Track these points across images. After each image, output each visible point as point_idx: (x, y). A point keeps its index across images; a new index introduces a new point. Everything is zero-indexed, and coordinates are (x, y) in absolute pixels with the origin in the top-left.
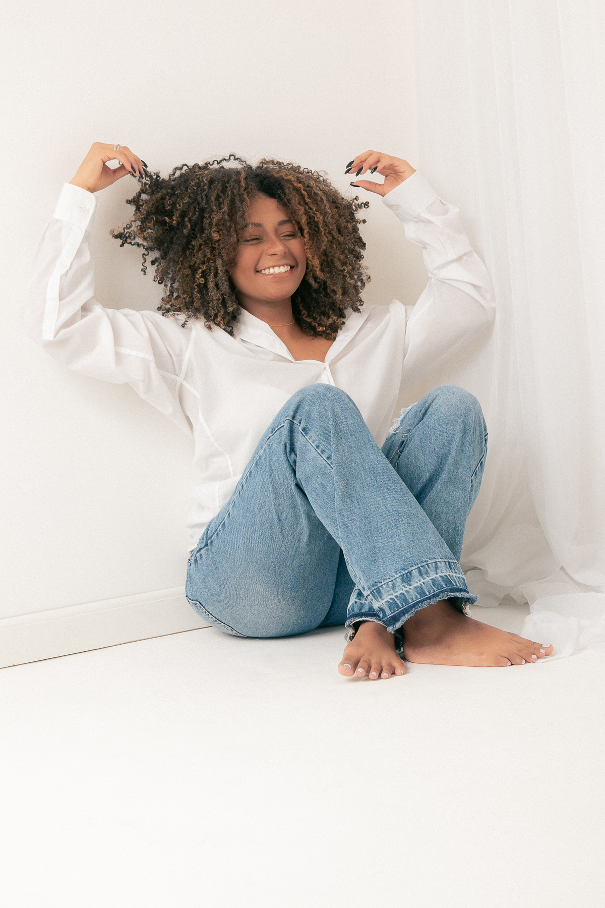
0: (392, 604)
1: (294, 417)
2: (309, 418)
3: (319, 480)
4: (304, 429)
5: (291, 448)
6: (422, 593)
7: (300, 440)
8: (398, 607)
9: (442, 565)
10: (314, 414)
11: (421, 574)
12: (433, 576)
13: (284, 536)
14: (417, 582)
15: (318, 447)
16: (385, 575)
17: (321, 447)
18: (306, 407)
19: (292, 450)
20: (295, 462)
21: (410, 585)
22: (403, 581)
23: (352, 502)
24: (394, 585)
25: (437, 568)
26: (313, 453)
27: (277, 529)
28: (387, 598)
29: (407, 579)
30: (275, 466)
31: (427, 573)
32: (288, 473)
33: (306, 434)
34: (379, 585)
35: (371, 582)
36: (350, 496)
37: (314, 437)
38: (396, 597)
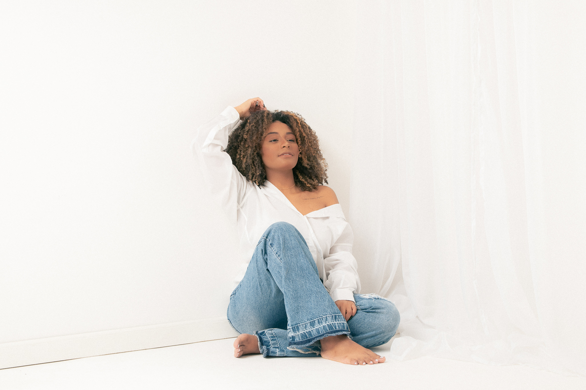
0: (304, 335)
1: (267, 238)
2: (273, 239)
3: (277, 270)
4: (271, 244)
5: (265, 252)
6: (318, 332)
7: (269, 249)
8: (307, 337)
9: (329, 319)
10: (276, 237)
11: (319, 323)
12: (324, 324)
13: (262, 294)
14: (317, 326)
15: (277, 253)
16: (302, 320)
17: (278, 253)
18: (272, 234)
19: (266, 253)
20: (267, 259)
21: (314, 327)
22: (311, 325)
23: (290, 282)
24: (306, 326)
25: (326, 320)
26: (275, 256)
27: (259, 289)
28: (301, 332)
29: (312, 324)
30: (258, 260)
31: (322, 322)
32: (264, 263)
33: (272, 247)
34: (299, 325)
35: (295, 323)
36: (289, 279)
37: (275, 248)
38: (307, 332)
